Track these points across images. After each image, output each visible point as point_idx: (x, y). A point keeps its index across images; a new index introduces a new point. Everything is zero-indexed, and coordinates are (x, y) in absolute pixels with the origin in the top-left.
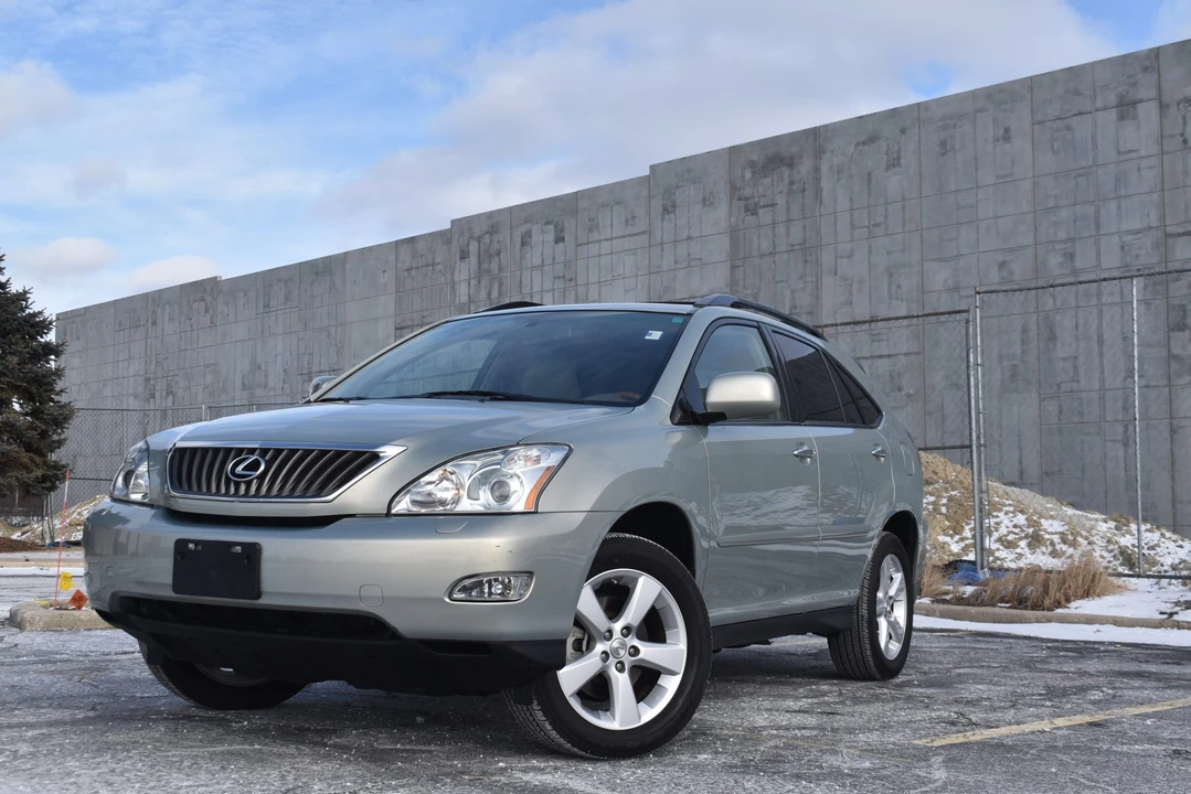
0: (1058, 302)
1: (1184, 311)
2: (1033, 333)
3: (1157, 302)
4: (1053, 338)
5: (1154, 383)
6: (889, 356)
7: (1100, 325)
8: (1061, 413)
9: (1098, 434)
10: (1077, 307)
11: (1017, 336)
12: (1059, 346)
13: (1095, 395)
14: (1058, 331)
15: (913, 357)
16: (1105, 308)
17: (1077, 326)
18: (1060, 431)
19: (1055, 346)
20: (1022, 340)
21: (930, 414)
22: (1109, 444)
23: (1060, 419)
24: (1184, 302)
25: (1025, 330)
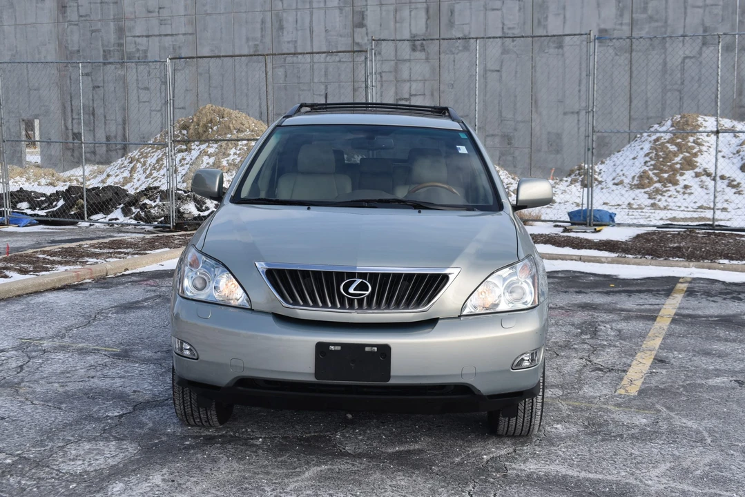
0: (285, 5)
1: (363, 15)
2: (269, 25)
3: (347, 9)
4: (281, 28)
5: (344, 60)
6: (172, 35)
7: (311, 21)
8: (286, 76)
9: (309, 90)
10: (297, 9)
11: (258, 26)
12: (285, 33)
13: (308, 66)
14: (285, 23)
15: (188, 36)
16: (314, 11)
17: (297, 21)
18: (286, 89)
19: (283, 33)
20: (262, 29)
21: (201, 74)
22: (315, 96)
23: (285, 80)
24: (363, 10)
25: (263, 22)
